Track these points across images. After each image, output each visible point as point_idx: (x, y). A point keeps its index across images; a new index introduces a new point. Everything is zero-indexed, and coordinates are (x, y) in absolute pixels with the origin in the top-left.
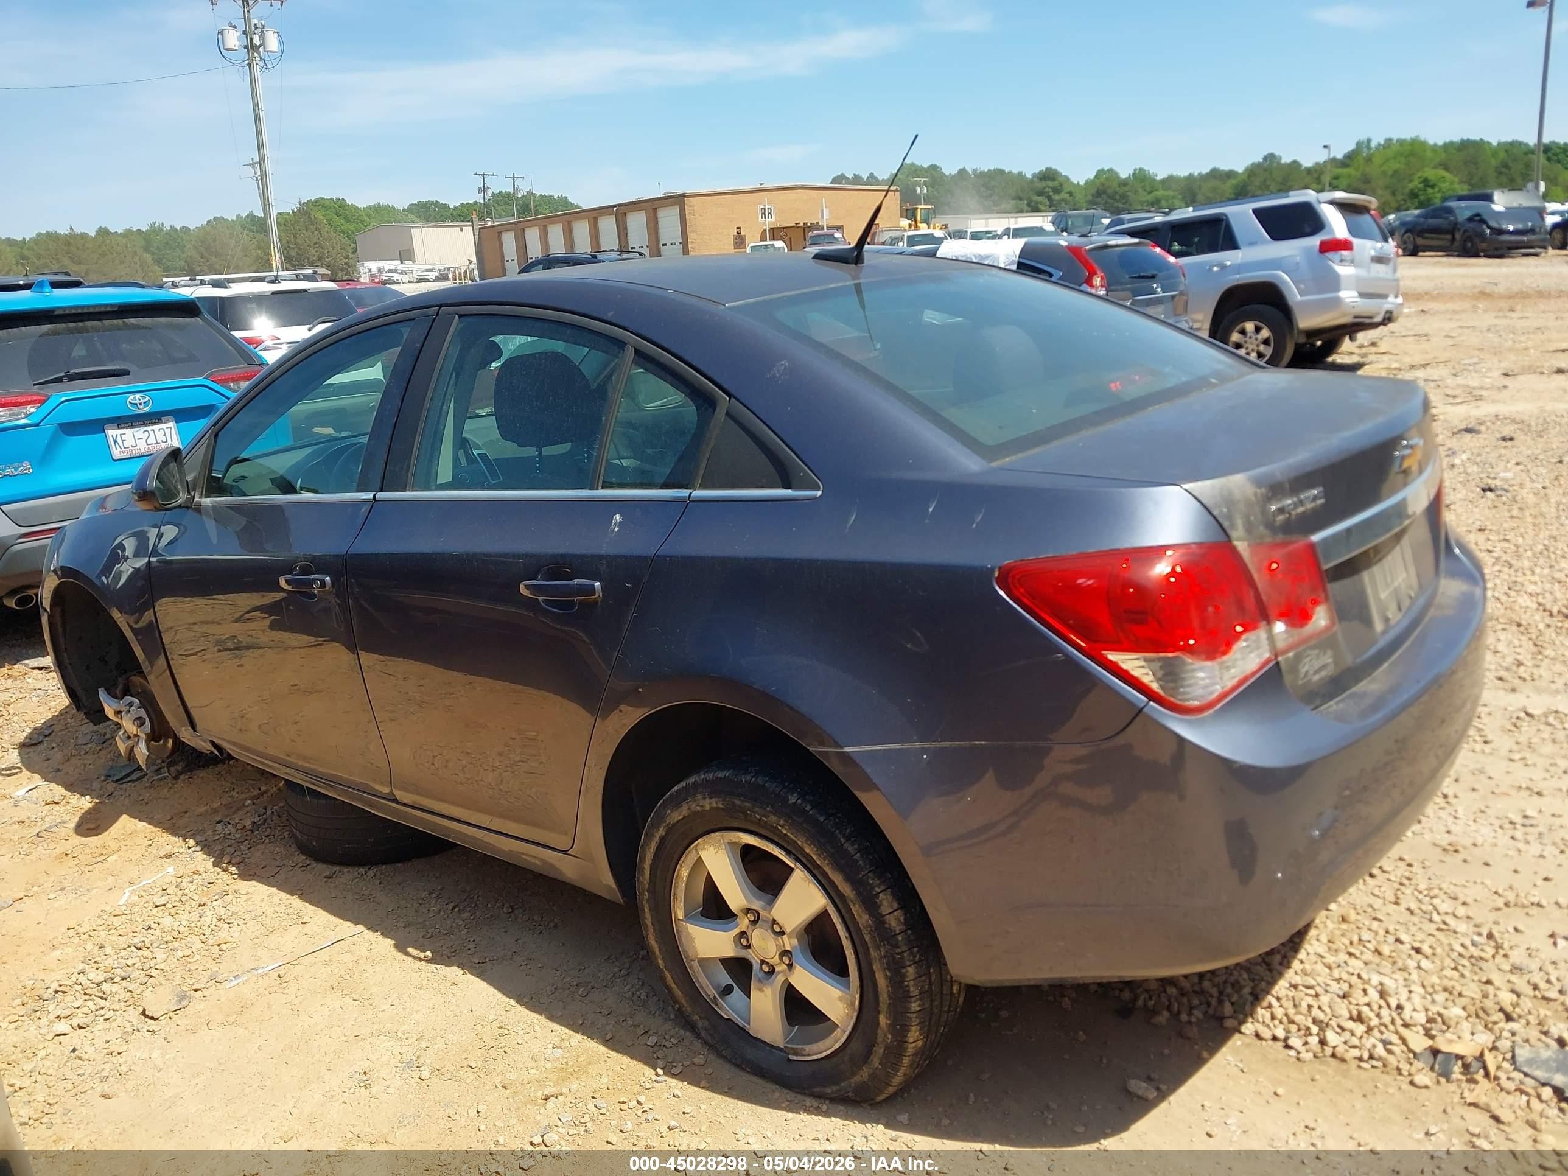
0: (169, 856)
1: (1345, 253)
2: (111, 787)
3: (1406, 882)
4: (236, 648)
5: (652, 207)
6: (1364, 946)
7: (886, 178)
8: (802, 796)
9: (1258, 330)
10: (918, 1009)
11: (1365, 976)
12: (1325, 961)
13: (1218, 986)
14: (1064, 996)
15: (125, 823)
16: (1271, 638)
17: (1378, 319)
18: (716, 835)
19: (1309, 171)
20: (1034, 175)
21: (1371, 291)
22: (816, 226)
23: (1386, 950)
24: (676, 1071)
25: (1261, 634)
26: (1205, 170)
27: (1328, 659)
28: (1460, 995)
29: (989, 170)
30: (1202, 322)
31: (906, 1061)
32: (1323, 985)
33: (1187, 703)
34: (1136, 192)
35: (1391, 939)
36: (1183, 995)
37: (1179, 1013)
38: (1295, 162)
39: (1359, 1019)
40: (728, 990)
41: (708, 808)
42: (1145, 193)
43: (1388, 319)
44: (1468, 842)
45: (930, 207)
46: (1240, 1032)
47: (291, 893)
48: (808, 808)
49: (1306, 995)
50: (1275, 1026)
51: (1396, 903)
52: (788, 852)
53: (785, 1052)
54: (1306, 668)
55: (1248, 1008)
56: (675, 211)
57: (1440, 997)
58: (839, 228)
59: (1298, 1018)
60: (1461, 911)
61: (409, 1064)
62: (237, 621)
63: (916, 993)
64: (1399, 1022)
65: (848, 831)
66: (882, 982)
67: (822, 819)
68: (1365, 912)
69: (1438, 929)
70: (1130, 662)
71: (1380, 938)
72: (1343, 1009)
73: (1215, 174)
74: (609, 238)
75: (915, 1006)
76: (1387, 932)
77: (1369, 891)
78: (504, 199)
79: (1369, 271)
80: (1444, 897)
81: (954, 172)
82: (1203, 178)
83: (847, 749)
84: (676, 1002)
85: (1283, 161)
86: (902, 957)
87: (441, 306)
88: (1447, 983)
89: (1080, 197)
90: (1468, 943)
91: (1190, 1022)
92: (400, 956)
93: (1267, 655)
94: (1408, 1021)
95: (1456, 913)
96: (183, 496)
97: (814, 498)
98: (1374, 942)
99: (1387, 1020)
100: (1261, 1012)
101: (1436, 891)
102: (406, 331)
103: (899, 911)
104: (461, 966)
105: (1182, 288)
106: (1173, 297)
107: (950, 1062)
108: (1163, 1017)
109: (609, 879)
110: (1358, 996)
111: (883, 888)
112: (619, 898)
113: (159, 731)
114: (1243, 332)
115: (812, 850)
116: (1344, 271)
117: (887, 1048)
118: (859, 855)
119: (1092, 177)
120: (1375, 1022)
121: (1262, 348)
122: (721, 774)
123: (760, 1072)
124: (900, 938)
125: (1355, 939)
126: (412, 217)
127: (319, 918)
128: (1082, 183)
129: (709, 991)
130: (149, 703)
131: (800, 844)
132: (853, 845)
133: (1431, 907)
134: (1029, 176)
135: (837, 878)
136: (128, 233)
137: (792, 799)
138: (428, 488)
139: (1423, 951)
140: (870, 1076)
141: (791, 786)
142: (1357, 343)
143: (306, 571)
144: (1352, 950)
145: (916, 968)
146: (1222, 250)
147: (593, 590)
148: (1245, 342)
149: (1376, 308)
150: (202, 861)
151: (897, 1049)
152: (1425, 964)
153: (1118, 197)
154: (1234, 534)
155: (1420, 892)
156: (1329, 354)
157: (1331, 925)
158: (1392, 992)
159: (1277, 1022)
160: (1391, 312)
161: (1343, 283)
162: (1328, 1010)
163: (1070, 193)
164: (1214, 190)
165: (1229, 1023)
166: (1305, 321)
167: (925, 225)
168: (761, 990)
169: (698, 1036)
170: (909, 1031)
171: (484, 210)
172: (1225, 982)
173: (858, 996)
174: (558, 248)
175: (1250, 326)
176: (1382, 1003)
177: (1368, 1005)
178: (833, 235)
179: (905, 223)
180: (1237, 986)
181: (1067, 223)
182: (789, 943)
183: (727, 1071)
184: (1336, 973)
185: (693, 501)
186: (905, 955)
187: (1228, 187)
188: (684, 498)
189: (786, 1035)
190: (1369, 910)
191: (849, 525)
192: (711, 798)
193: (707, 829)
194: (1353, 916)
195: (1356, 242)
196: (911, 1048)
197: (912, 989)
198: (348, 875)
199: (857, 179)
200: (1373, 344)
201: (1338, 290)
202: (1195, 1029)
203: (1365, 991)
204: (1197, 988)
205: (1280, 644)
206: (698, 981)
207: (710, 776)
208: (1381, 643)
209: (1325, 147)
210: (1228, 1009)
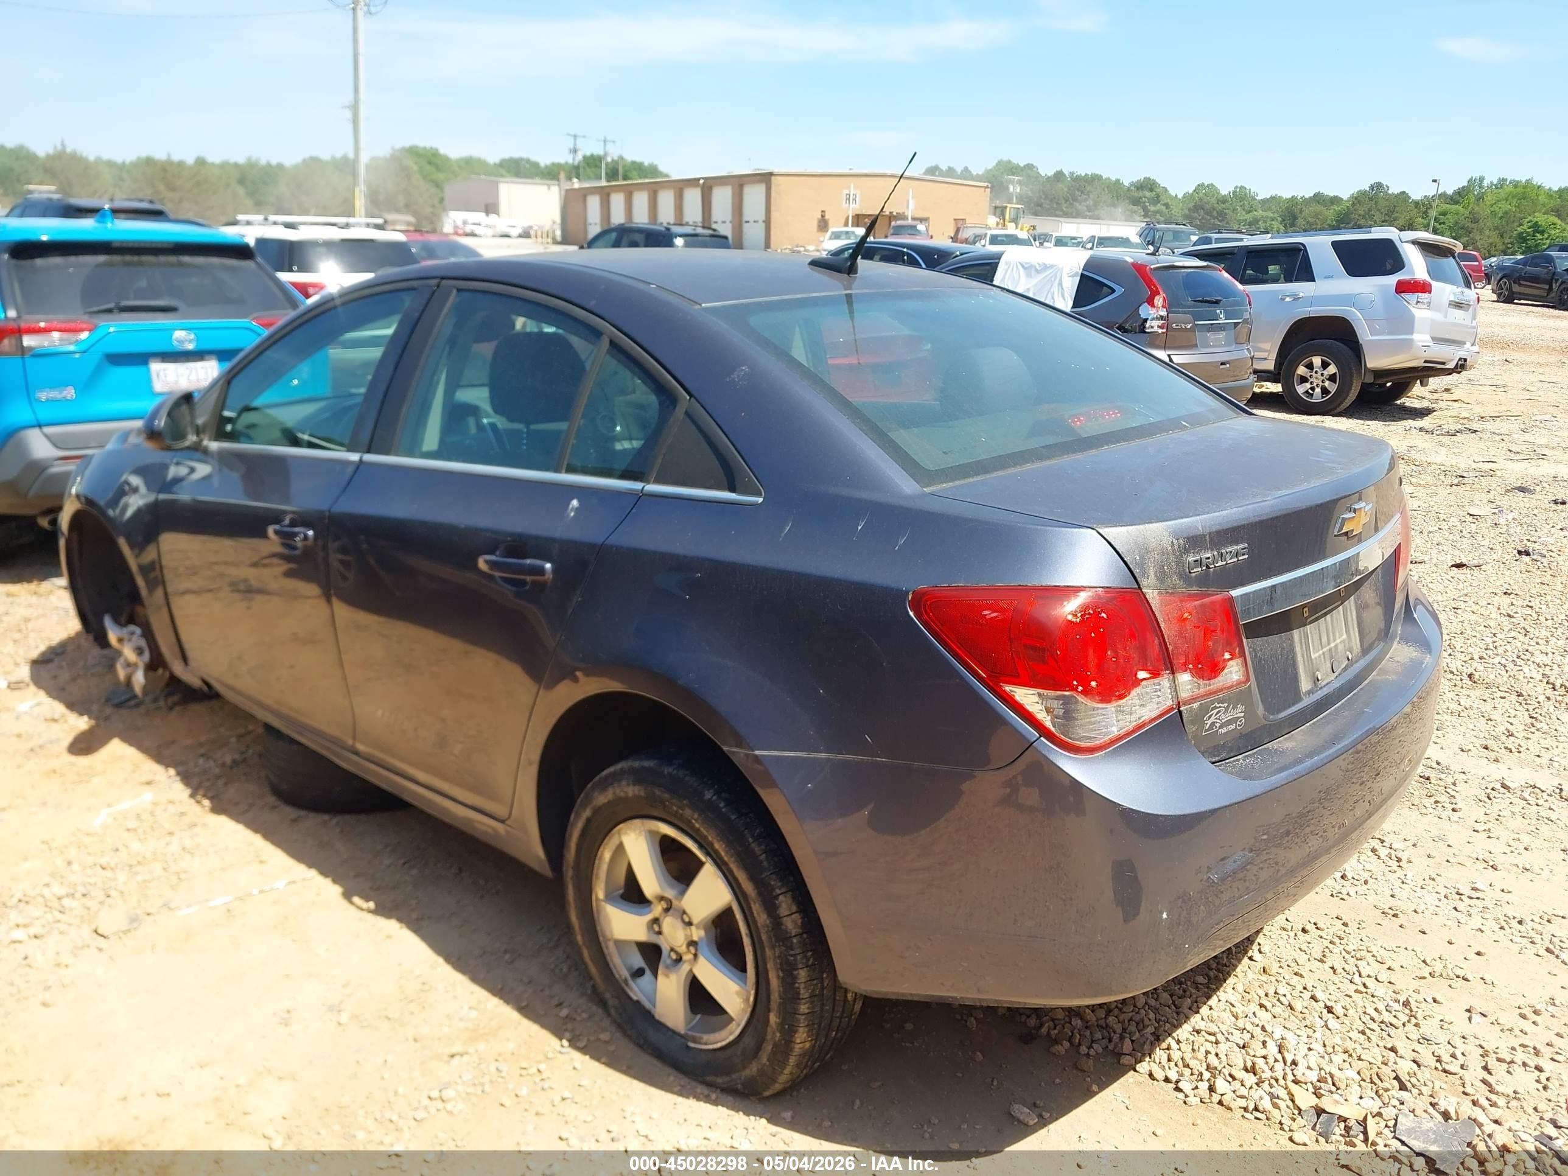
0: (149, 783)
1: (1423, 296)
2: (108, 710)
3: (1337, 941)
4: (249, 591)
5: (739, 183)
6: (1278, 1000)
7: (980, 173)
8: (717, 793)
9: (1325, 365)
10: (807, 1011)
11: (1269, 1028)
12: (1233, 1009)
13: (1123, 1022)
14: (971, 1016)
15: (116, 748)
16: (1174, 687)
17: (1451, 365)
18: (637, 822)
19: (1416, 204)
20: (1132, 184)
21: (1447, 336)
22: (901, 216)
23: (1298, 1005)
24: (581, 1044)
25: (1165, 681)
26: (1309, 194)
27: (1239, 712)
28: (1359, 1059)
29: (1086, 175)
30: (1269, 351)
31: (792, 1060)
32: (1226, 1033)
33: (1077, 743)
34: (1234, 210)
35: (1307, 995)
36: (1087, 1028)
37: (1080, 1044)
38: (1403, 193)
39: (1253, 1070)
40: (639, 973)
41: (630, 794)
42: (1244, 213)
43: (1461, 366)
44: (1409, 907)
45: (1020, 206)
46: (1135, 1070)
47: (256, 830)
48: (722, 805)
49: (1206, 1040)
50: (1169, 1068)
51: (1321, 961)
52: (701, 846)
53: (686, 1039)
54: (1212, 720)
55: (1147, 1047)
56: (761, 189)
57: (1338, 1058)
58: (922, 220)
59: (1193, 1063)
60: (1384, 976)
61: (331, 1009)
62: (254, 565)
63: (806, 995)
64: (1290, 1077)
65: (758, 831)
66: (774, 982)
67: (733, 817)
68: (1288, 966)
69: (1356, 991)
70: (1026, 696)
71: (1296, 993)
72: (1238, 1059)
73: (1318, 198)
74: (693, 212)
75: (804, 1008)
76: (1305, 988)
77: (1298, 946)
78: (593, 162)
79: (1446, 317)
80: (1371, 960)
81: (1051, 173)
82: (1307, 202)
83: (757, 753)
84: (591, 978)
85: (1390, 192)
86: (795, 960)
87: (443, 278)
88: (1349, 1045)
89: (1177, 212)
90: (1382, 1008)
91: (1088, 1055)
92: (344, 903)
93: (1169, 703)
94: (1298, 1078)
95: (1378, 977)
96: (192, 438)
97: (755, 505)
98: (1289, 996)
99: (1279, 1074)
100: (1160, 1054)
101: (1363, 953)
102: (407, 300)
103: (797, 915)
104: (400, 920)
105: (1246, 315)
106: (1236, 324)
107: (845, 1067)
108: (1063, 1048)
109: (541, 853)
110: (1256, 1048)
111: (783, 890)
112: (546, 871)
113: (156, 663)
114: (1310, 366)
115: (721, 846)
116: (1420, 314)
117: (775, 1046)
118: (764, 855)
119: (1191, 192)
120: (1267, 1074)
121: (1327, 384)
122: (647, 763)
123: (659, 1055)
124: (795, 941)
125: (1271, 992)
126: (502, 171)
127: (276, 858)
128: (1180, 196)
129: (622, 971)
130: (148, 634)
131: (710, 838)
132: (759, 845)
133: (1355, 969)
134: (1126, 183)
135: (741, 876)
136: (224, 165)
137: (708, 795)
138: (411, 454)
139: (1334, 1011)
140: (758, 1070)
141: (710, 782)
142: (1430, 387)
143: (293, 524)
144: (1264, 1002)
145: (809, 971)
146: (1297, 280)
147: (541, 571)
148: (1311, 376)
149: (1450, 355)
150: (180, 791)
151: (784, 1047)
152: (1333, 1023)
153: (1215, 213)
154: (1144, 582)
155: (1349, 953)
156: (1398, 397)
157: (1251, 975)
158: (1291, 1047)
159: (1172, 1064)
160: (1465, 360)
161: (1417, 325)
162: (1224, 1058)
163: (1167, 205)
164: (1316, 215)
165: (1126, 1060)
166: (1374, 361)
167: (1013, 225)
168: (667, 976)
169: (609, 1014)
170: (796, 1032)
171: (575, 171)
172: (1131, 1020)
173: (753, 992)
174: (641, 218)
175: (1317, 361)
176: (1279, 1057)
177: (1265, 1057)
178: (915, 227)
179: (992, 220)
180: (1141, 1025)
181: (1154, 237)
182: (697, 934)
183: (627, 1049)
184: (1241, 1023)
185: (646, 495)
186: (799, 957)
187: (1330, 214)
188: (637, 490)
189: (688, 1023)
190: (1293, 964)
191: (783, 535)
192: (634, 785)
193: (629, 815)
194: (1274, 968)
195: (1435, 285)
196: (797, 1048)
197: (802, 991)
198: (312, 821)
199: (951, 172)
200: (1447, 390)
201: (1412, 333)
202: (1091, 1062)
203: (1264, 1043)
204: (1102, 1022)
205: (1184, 695)
206: (612, 960)
207: (636, 764)
208: (1306, 702)
209: (1435, 181)
210: (1127, 1046)
